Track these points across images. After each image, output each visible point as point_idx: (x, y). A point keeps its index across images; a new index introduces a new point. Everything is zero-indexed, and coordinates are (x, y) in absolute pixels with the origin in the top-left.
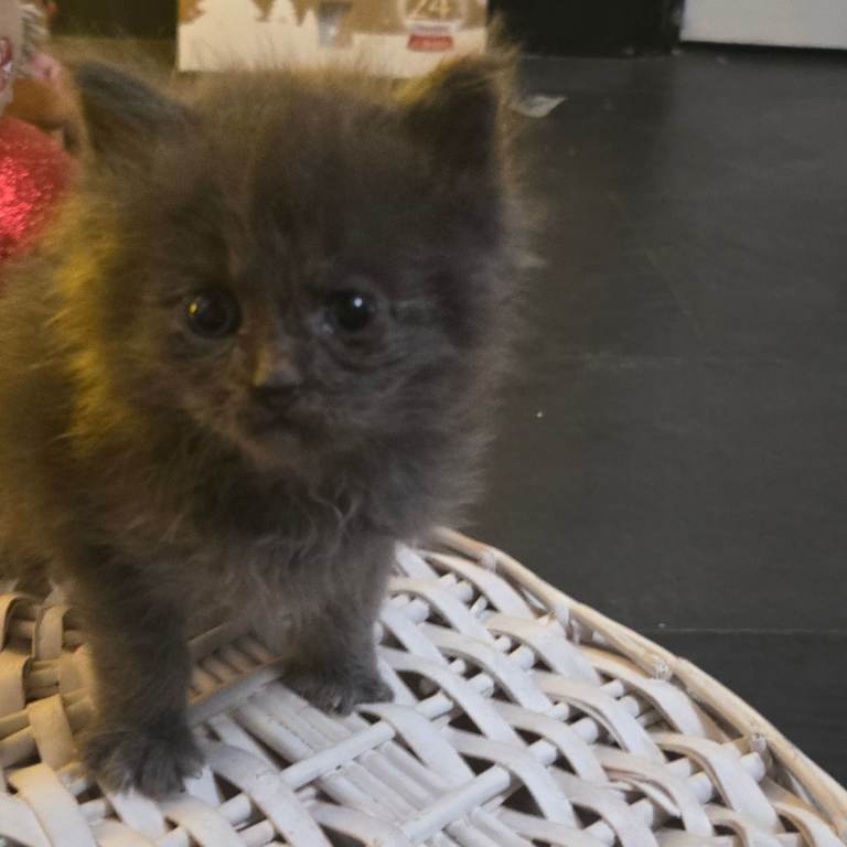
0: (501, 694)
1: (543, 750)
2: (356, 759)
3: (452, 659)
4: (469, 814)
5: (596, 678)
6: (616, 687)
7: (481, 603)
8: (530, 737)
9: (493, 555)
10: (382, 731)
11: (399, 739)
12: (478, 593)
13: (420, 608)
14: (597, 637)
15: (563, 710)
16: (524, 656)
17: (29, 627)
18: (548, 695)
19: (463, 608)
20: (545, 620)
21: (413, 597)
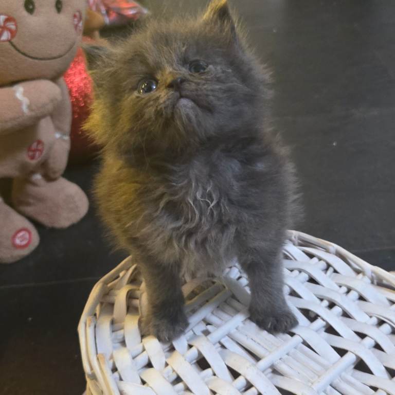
0: (346, 315)
1: (368, 342)
2: (288, 354)
3: (322, 300)
4: (340, 376)
5: (387, 303)
7: (331, 270)
8: (362, 336)
9: (334, 247)
10: (296, 340)
11: (305, 343)
12: (329, 266)
13: (305, 276)
14: (385, 282)
15: (374, 320)
16: (354, 295)
17: (136, 302)
18: (367, 313)
19: (323, 273)
20: (361, 275)
21: (300, 271)
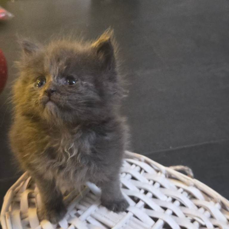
0: (154, 197)
1: (169, 212)
2: (126, 224)
3: (140, 189)
5: (176, 188)
6: (181, 190)
7: (143, 171)
8: (165, 209)
10: (130, 215)
11: (134, 216)
12: (141, 169)
13: (129, 176)
14: (173, 176)
15: (170, 199)
16: (157, 185)
18: (166, 195)
19: (139, 173)
20: (159, 173)
21: (127, 173)
